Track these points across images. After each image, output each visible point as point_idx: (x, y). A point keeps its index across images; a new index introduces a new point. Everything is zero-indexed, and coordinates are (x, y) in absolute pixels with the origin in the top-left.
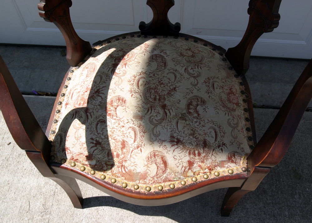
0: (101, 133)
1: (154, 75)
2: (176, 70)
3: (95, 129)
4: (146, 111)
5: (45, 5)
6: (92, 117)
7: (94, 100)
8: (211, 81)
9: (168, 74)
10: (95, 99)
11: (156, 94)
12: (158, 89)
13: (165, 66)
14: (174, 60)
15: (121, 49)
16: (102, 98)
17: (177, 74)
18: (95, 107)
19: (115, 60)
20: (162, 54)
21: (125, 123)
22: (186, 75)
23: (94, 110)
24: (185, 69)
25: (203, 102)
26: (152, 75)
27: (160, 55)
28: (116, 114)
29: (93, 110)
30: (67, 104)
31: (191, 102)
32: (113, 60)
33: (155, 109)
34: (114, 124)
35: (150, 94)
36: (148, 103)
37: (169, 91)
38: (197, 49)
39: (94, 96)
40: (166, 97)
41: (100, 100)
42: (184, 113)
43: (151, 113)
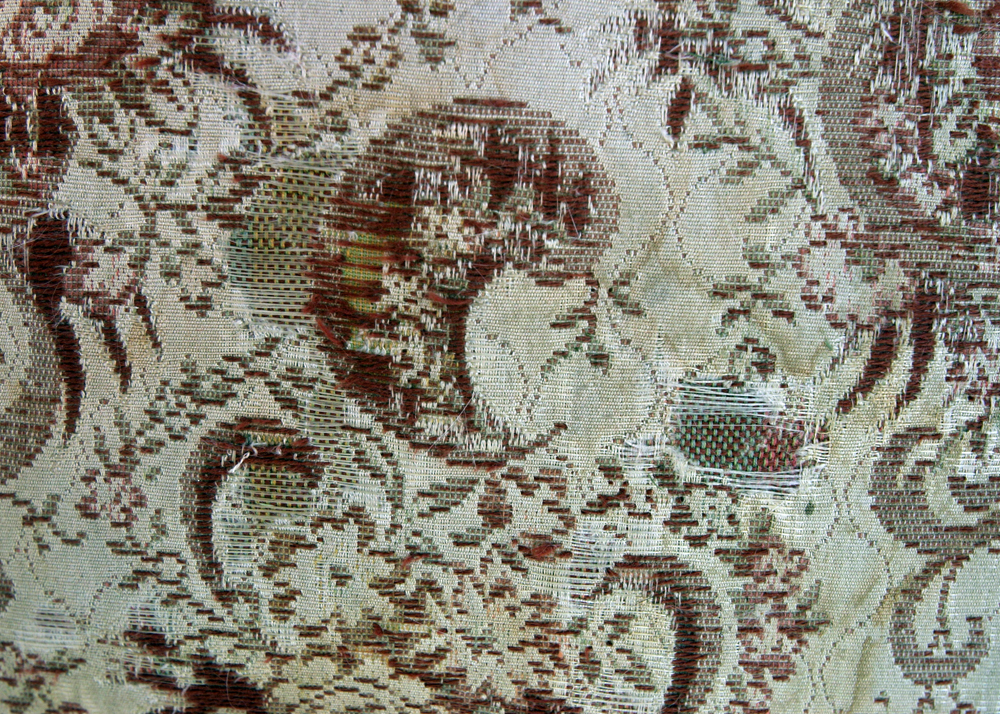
0: (265, 588)
3: (179, 536)
4: (853, 369)
6: (124, 371)
7: (143, 109)
10: (159, 104)
16: (251, 99)
18: (166, 224)
21: (575, 504)
23: (153, 269)
28: (464, 383)
29: (139, 263)
33: (961, 346)
34: (425, 504)
36: (885, 238)
39: (131, 42)
41: (232, 140)
43: (912, 391)
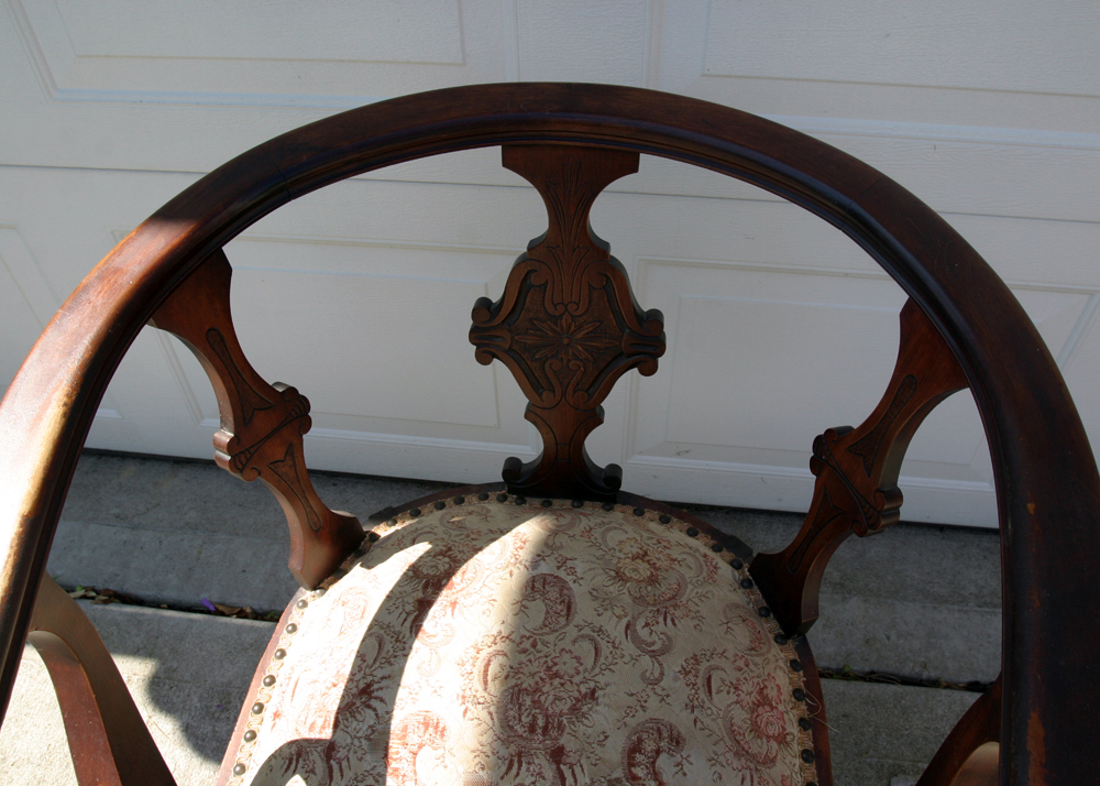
1: (534, 645)
2: (600, 630)
4: (504, 769)
5: (232, 440)
6: (342, 776)
7: (355, 717)
8: (703, 667)
9: (575, 641)
10: (358, 716)
11: (537, 711)
12: (543, 694)
13: (568, 615)
14: (595, 593)
15: (444, 549)
16: (377, 715)
17: (602, 643)
18: (356, 742)
19: (426, 587)
20: (562, 574)
22: (629, 648)
23: (352, 752)
24: (627, 627)
25: (677, 741)
26: (527, 644)
27: (556, 577)
28: (415, 773)
29: (349, 751)
30: (276, 715)
31: (640, 740)
32: (420, 588)
33: (529, 763)
35: (520, 708)
36: (511, 739)
37: (574, 702)
38: (667, 551)
39: (355, 704)
40: (565, 722)
41: (372, 722)
42: (618, 780)
43: (518, 774)
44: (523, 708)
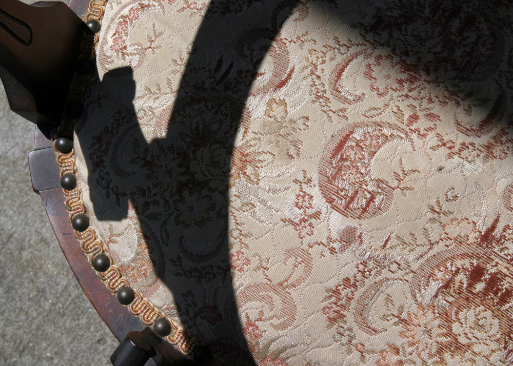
2: (318, 97)
9: (359, 98)
11: (453, 37)
12: (435, 53)
13: (347, 138)
14: (292, 151)
17: (326, 78)
20: (319, 202)
24: (283, 84)
27: (330, 201)
35: (472, 51)
37: (403, 27)
40: (427, 11)
44: (468, 49)
